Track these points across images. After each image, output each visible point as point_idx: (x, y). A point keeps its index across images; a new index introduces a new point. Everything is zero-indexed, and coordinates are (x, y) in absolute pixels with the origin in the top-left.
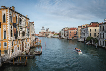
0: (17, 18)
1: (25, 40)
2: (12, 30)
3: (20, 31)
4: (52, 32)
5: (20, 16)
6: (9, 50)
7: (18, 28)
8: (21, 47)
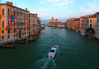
0: (16, 11)
1: (23, 29)
2: (9, 21)
3: (18, 22)
4: (60, 23)
5: (18, 10)
6: (4, 37)
7: (16, 19)
8: (18, 34)
